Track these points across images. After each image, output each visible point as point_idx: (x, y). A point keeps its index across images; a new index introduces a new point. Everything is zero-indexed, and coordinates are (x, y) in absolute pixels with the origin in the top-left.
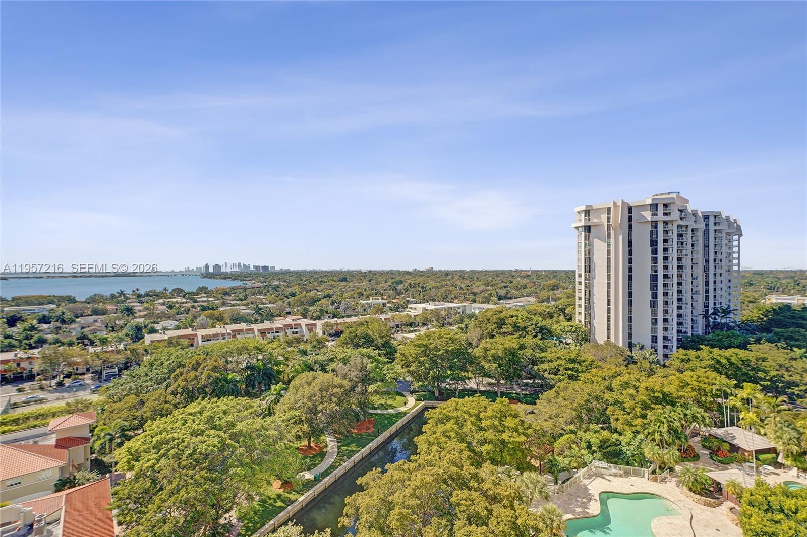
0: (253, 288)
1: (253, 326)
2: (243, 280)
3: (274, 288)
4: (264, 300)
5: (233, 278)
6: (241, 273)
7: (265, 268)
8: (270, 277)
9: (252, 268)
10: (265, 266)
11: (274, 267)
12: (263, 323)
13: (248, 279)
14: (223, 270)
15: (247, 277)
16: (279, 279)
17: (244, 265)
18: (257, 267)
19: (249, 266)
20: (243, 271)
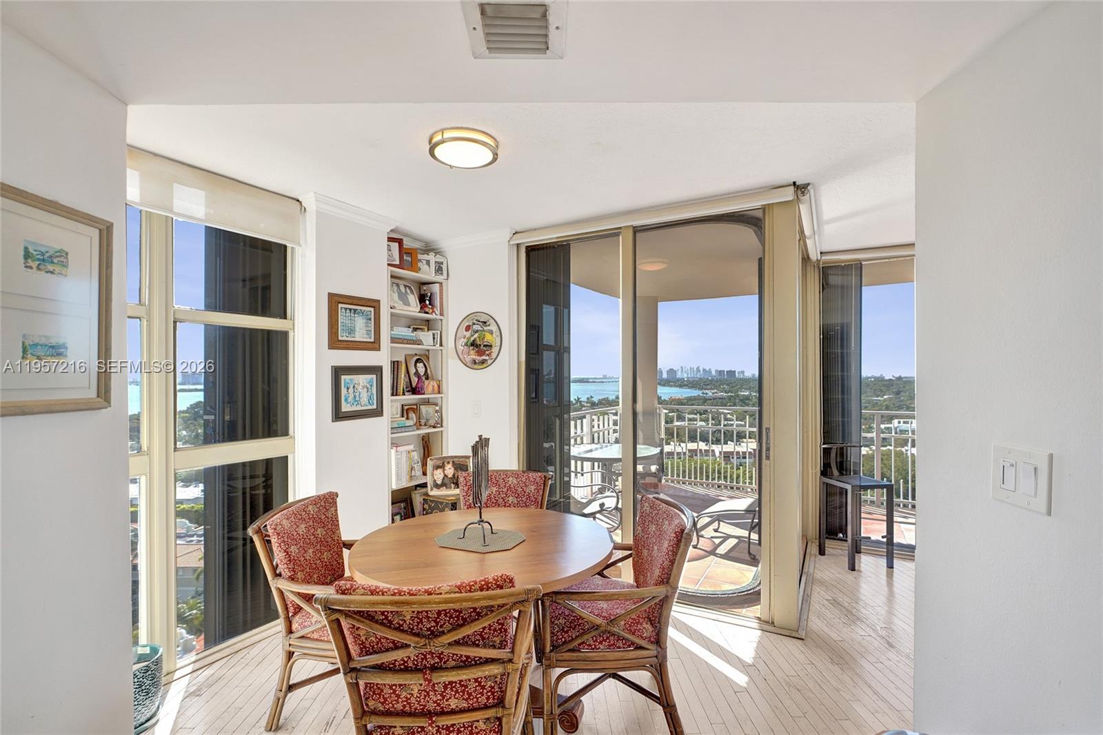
0: (714, 399)
1: (714, 447)
2: (702, 389)
3: (741, 400)
4: (729, 416)
5: (690, 386)
6: (701, 379)
7: (731, 373)
8: (737, 385)
9: (714, 373)
10: (730, 371)
11: (743, 372)
12: (727, 444)
13: (709, 387)
14: (679, 375)
15: (708, 385)
16: (750, 389)
17: (704, 370)
18: (721, 372)
19: (710, 371)
20: (702, 377)
